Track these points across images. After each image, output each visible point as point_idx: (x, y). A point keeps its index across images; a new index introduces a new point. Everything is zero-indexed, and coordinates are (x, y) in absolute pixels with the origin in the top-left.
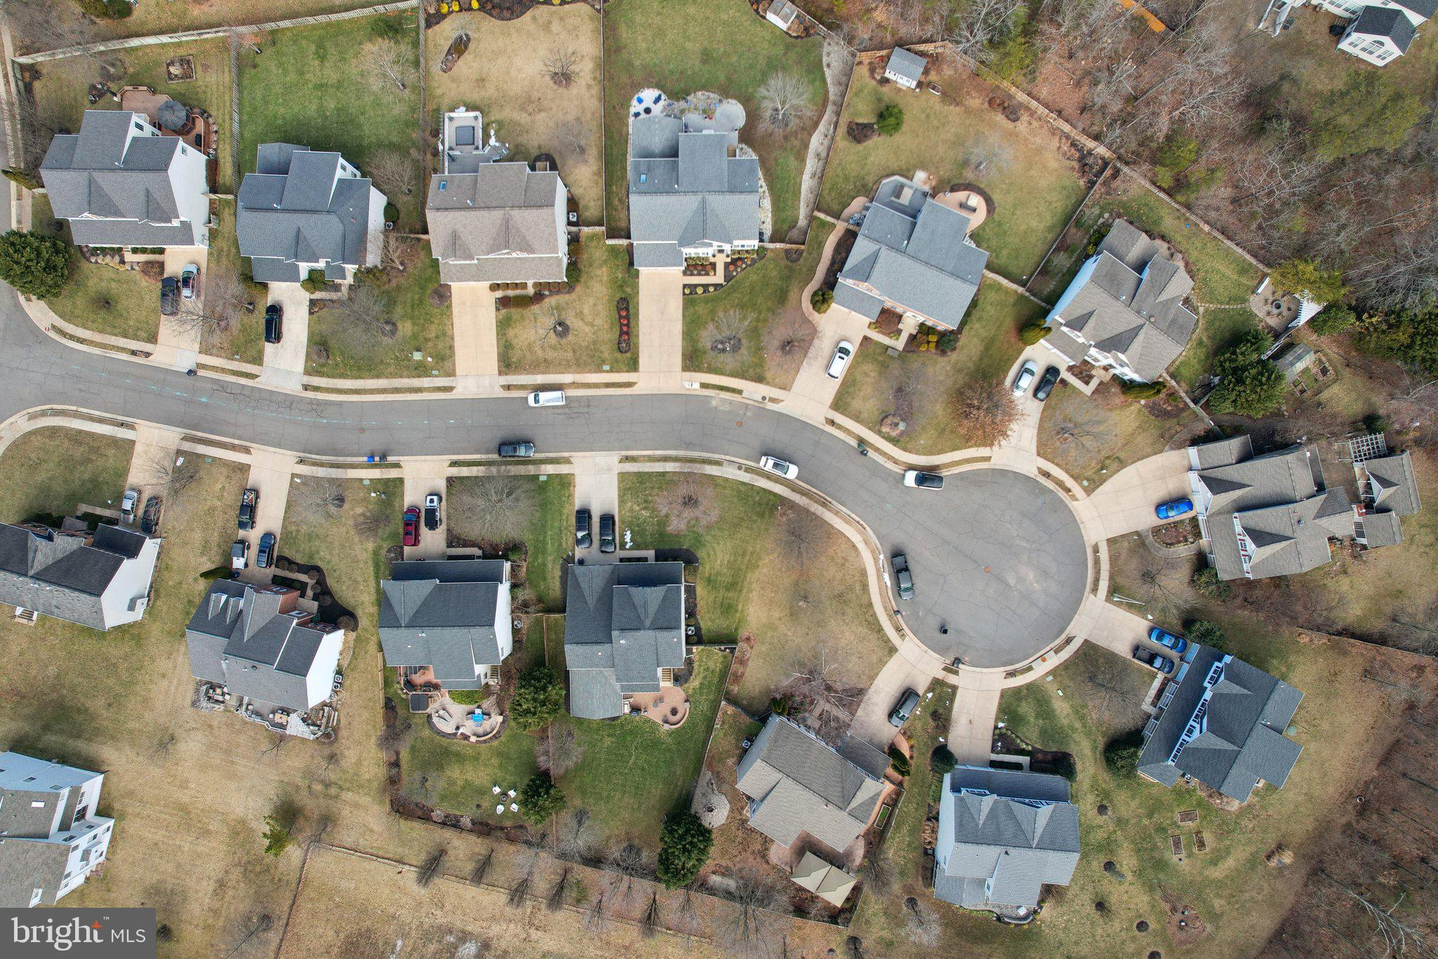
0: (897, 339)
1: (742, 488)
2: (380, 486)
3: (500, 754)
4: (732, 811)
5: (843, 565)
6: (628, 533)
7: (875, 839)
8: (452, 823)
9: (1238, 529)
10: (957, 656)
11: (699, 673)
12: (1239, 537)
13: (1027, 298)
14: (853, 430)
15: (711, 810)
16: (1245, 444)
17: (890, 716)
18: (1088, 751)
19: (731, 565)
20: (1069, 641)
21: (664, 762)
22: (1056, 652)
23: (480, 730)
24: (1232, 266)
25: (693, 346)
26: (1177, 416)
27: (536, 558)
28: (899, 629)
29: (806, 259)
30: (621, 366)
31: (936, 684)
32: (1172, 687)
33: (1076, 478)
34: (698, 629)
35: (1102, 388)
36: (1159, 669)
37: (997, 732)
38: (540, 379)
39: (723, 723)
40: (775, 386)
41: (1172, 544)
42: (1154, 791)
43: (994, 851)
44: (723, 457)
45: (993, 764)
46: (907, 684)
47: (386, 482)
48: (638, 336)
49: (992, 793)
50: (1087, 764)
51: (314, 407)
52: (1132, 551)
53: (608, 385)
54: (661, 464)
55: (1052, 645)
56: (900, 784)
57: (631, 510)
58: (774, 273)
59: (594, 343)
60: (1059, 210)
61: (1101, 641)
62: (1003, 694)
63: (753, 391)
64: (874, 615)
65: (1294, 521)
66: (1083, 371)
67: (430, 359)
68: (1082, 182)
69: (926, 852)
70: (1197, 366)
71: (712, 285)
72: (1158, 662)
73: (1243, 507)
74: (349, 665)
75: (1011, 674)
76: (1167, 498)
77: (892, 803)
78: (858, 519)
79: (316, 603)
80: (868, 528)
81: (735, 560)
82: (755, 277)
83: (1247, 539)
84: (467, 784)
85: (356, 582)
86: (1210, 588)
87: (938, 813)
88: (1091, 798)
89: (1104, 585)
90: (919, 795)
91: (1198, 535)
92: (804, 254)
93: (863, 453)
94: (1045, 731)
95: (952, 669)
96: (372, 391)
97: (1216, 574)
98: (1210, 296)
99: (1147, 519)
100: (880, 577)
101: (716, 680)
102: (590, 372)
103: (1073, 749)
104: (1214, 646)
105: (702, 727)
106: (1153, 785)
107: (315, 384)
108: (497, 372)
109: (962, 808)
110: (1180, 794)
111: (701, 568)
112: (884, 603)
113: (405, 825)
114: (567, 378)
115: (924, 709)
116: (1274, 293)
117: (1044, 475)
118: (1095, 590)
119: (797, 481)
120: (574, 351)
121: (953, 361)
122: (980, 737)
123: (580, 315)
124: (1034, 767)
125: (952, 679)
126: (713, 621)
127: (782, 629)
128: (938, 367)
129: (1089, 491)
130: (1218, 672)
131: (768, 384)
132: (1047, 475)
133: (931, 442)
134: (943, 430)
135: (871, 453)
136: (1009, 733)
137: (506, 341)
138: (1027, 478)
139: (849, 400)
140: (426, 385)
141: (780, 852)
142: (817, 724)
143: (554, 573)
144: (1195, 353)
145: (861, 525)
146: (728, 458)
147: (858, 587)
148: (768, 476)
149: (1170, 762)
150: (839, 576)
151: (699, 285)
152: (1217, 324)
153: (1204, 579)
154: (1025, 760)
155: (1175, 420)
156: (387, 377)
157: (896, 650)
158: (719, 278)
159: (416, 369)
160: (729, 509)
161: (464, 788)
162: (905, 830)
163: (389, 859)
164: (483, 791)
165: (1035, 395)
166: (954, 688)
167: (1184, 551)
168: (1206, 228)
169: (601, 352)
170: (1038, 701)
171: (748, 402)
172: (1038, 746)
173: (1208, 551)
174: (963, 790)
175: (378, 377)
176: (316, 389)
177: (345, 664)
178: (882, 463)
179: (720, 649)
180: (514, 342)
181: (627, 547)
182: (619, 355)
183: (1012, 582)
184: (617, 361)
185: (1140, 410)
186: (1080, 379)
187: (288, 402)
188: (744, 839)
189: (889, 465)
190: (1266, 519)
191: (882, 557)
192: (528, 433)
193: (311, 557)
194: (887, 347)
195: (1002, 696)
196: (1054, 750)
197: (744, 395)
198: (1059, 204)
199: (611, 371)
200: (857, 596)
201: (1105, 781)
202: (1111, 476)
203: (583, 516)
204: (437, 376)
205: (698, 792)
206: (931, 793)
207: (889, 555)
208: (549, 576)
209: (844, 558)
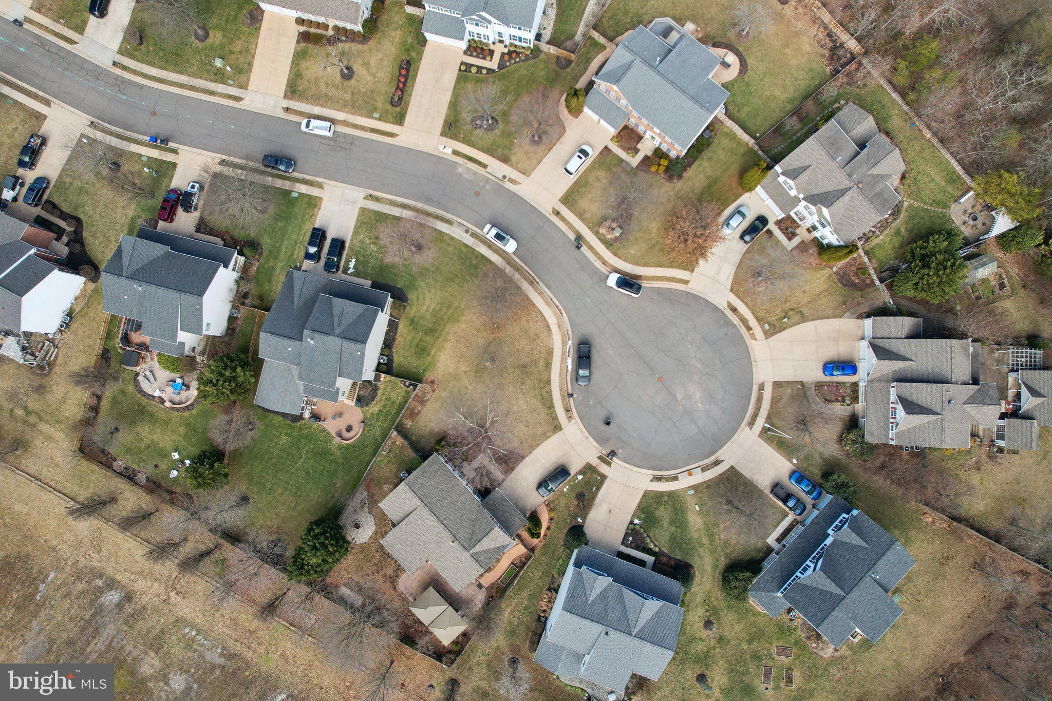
0: (633, 157)
1: (464, 249)
2: (155, 166)
3: (188, 425)
4: (376, 533)
5: (534, 340)
6: (354, 260)
7: (497, 593)
8: (129, 476)
9: (893, 397)
10: (614, 449)
11: (381, 400)
12: (892, 406)
13: (755, 153)
14: (574, 225)
15: (357, 526)
16: (918, 325)
17: (540, 486)
18: (709, 568)
19: (435, 314)
20: (717, 463)
21: (327, 471)
22: (703, 470)
23: (177, 398)
24: (943, 174)
25: (455, 116)
26: (862, 289)
27: (268, 261)
28: (568, 410)
29: (573, 70)
30: (389, 116)
31: (588, 469)
32: (800, 529)
33: (759, 320)
34: (390, 361)
35: (802, 247)
36: (791, 509)
37: (632, 526)
38: (317, 110)
39: (390, 451)
40: (517, 169)
41: (829, 401)
42: (760, 620)
43: (596, 629)
44: (455, 218)
45: (621, 555)
46: (562, 461)
47: (162, 163)
48: (411, 95)
49: (608, 576)
50: (705, 579)
51: (118, 83)
52: (793, 398)
53: (373, 131)
54: (400, 210)
55: (701, 463)
56: (532, 550)
57: (362, 242)
58: (542, 73)
59: (372, 91)
60: (802, 88)
61: (746, 473)
62: (646, 494)
63: (497, 168)
64: (549, 393)
65: (946, 399)
66: (789, 226)
67: (228, 68)
68: (828, 70)
69: (539, 619)
70: (889, 251)
71: (486, 68)
72: (791, 503)
73: (902, 379)
74: (80, 311)
75: (658, 479)
76: (836, 359)
77: (519, 565)
78: (558, 304)
79: (67, 248)
80: (564, 314)
81: (441, 310)
82: (525, 72)
83: (899, 407)
84: (153, 444)
85: (109, 240)
86: (855, 446)
87: (559, 586)
88: (700, 611)
89: (761, 422)
90: (547, 565)
91: (855, 399)
92: (573, 65)
93: (578, 248)
94: (675, 538)
95: (606, 459)
96: (172, 83)
97: (863, 435)
98: (917, 195)
99: (815, 374)
100: (563, 360)
101: (393, 411)
102: (361, 115)
103: (696, 562)
104: (846, 499)
105: (369, 450)
106: (760, 614)
107: (125, 64)
108: (282, 95)
109: (578, 582)
110: (782, 630)
111: (408, 308)
112: (561, 383)
113: (86, 466)
114: (340, 116)
115: (572, 488)
116: (973, 207)
117: (731, 310)
118: (751, 424)
119: (513, 256)
120: (353, 94)
121: (677, 189)
122: (615, 527)
123: (366, 65)
124: (655, 568)
125: (603, 468)
126: (406, 357)
127: (465, 381)
128: (663, 190)
129: (768, 335)
130: (843, 523)
131: (511, 166)
132: (734, 310)
133: (640, 254)
134: (653, 246)
135: (584, 249)
136: (642, 530)
137: (298, 70)
138: (716, 309)
139: (578, 198)
140: (219, 91)
141: (408, 582)
142: (472, 474)
143: (280, 278)
144: (891, 240)
145: (560, 310)
146: (459, 220)
147: (542, 363)
148: (490, 245)
149: (779, 594)
150: (528, 348)
151: (475, 65)
152: (917, 220)
153: (851, 437)
154: (650, 559)
155: (860, 293)
156: (189, 75)
157: (561, 429)
158: (493, 64)
159: (215, 74)
160: (448, 264)
161: (148, 446)
162: (525, 594)
163: (64, 494)
164: (165, 455)
165: (742, 237)
166: (604, 477)
167: (840, 410)
168: (928, 135)
169: (376, 101)
170: (676, 509)
171: (490, 177)
172: (665, 550)
173: (860, 414)
174: (584, 567)
175: (181, 73)
176: (125, 68)
177: (78, 309)
178: (592, 261)
179: (404, 384)
180: (305, 73)
181: (349, 272)
182: (389, 107)
183: (679, 396)
184: (386, 111)
185: (830, 276)
186: (784, 233)
187: (97, 72)
188: (380, 561)
189: (598, 264)
190: (921, 393)
191: (570, 342)
192: (293, 153)
193: (76, 209)
194: (622, 161)
195: (644, 496)
196: (679, 557)
197: (488, 170)
198: (803, 82)
199: (380, 119)
200: (539, 371)
201: (717, 599)
202: (791, 327)
203: (318, 236)
204: (231, 86)
205: (350, 508)
206: (558, 566)
207: (576, 342)
208: (274, 279)
209: (536, 335)
